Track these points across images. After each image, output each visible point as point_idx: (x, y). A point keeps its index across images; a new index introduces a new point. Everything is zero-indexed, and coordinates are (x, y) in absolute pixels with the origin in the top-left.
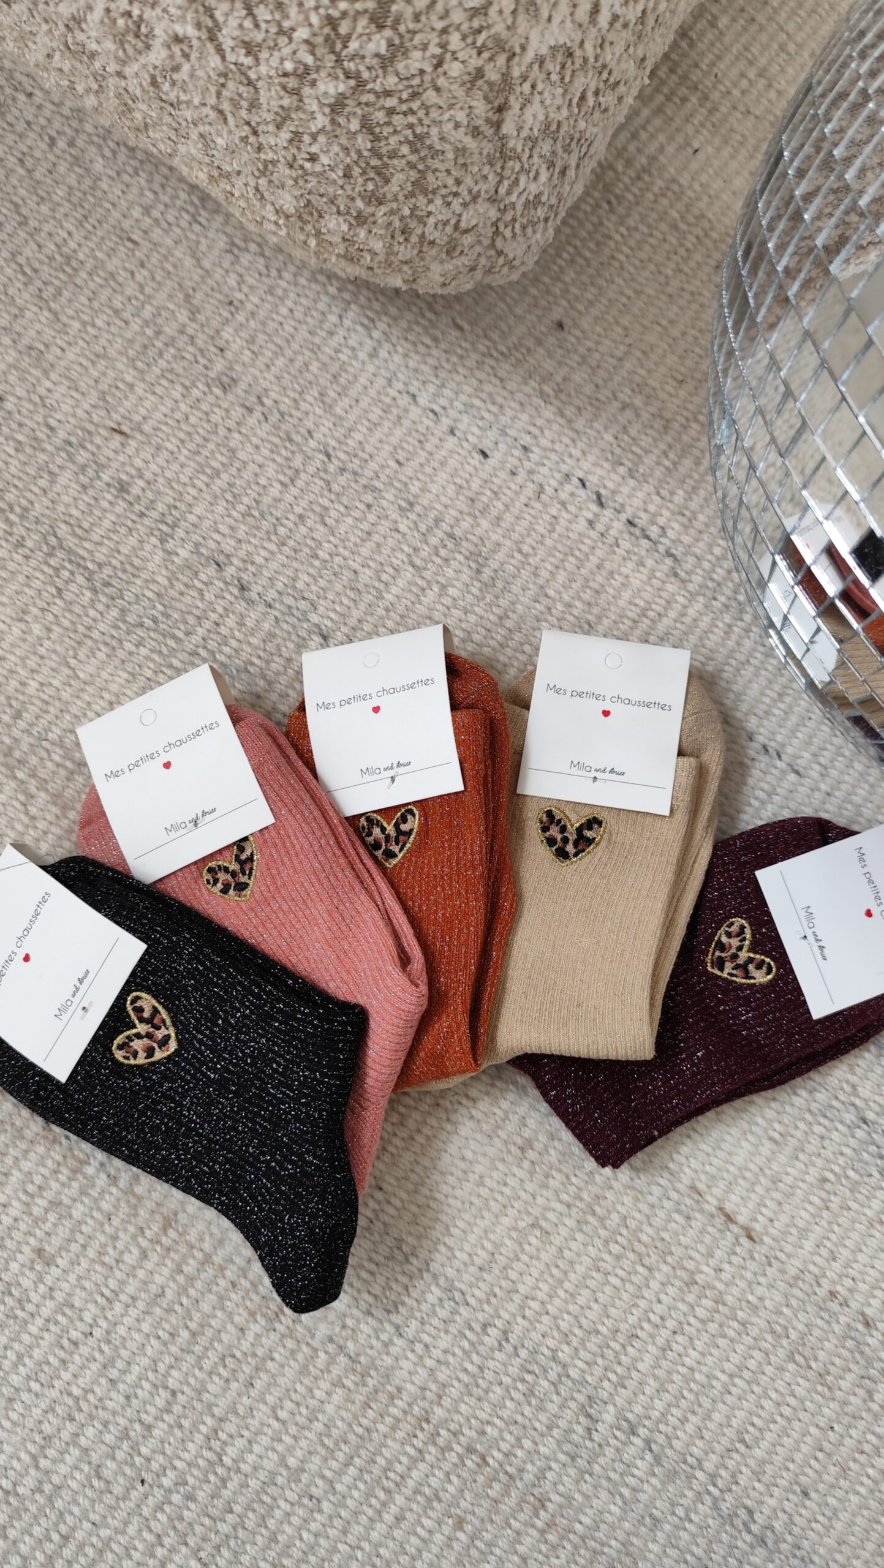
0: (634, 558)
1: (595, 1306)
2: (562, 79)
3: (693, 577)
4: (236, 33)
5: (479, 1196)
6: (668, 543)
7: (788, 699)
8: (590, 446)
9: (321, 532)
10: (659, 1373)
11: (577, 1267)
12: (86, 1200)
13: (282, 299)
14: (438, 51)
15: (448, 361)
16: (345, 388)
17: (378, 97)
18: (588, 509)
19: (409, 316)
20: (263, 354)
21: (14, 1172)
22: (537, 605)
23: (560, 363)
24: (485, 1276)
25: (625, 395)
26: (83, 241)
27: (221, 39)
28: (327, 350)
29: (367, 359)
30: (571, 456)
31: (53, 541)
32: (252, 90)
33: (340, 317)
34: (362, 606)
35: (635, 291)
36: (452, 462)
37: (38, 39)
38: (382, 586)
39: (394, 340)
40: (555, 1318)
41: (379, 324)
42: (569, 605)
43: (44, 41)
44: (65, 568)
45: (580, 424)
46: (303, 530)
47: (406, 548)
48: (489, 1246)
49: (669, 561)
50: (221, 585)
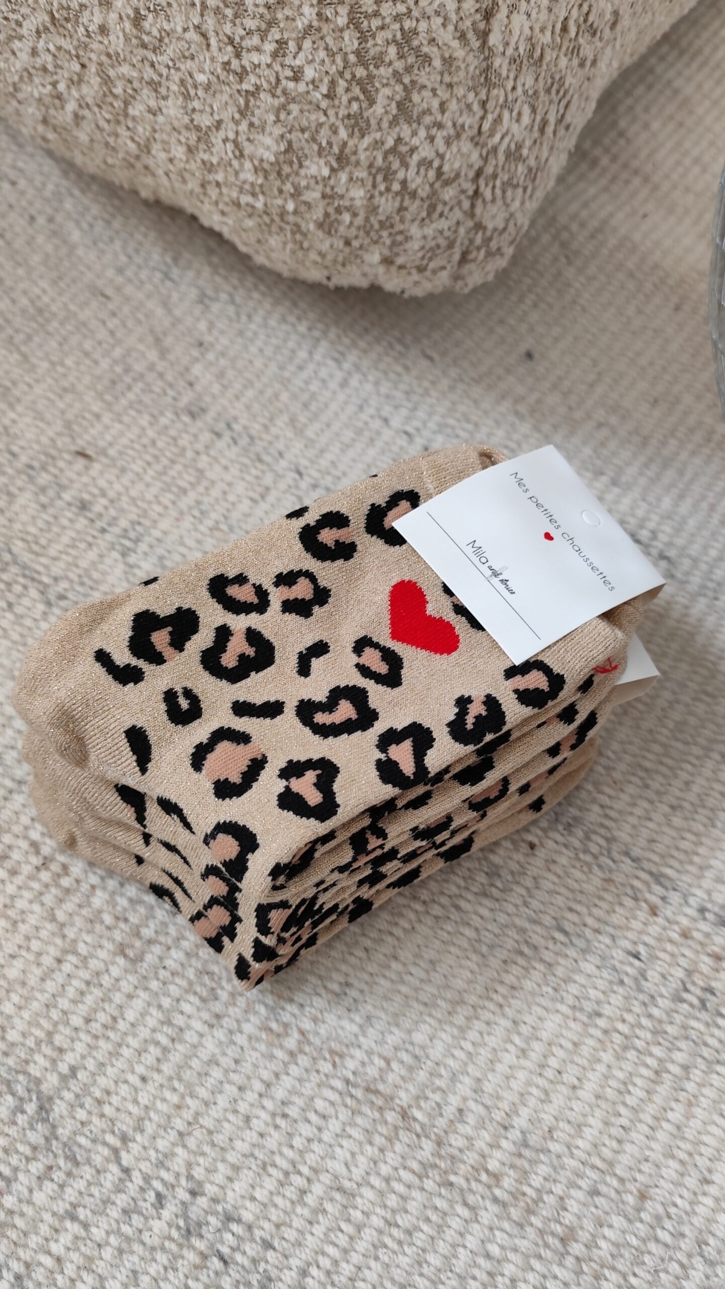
15: (419, 386)
16: (316, 414)
20: (232, 387)
23: (531, 389)
28: (297, 382)
29: (337, 388)
33: (310, 352)
39: (364, 370)
41: (348, 357)
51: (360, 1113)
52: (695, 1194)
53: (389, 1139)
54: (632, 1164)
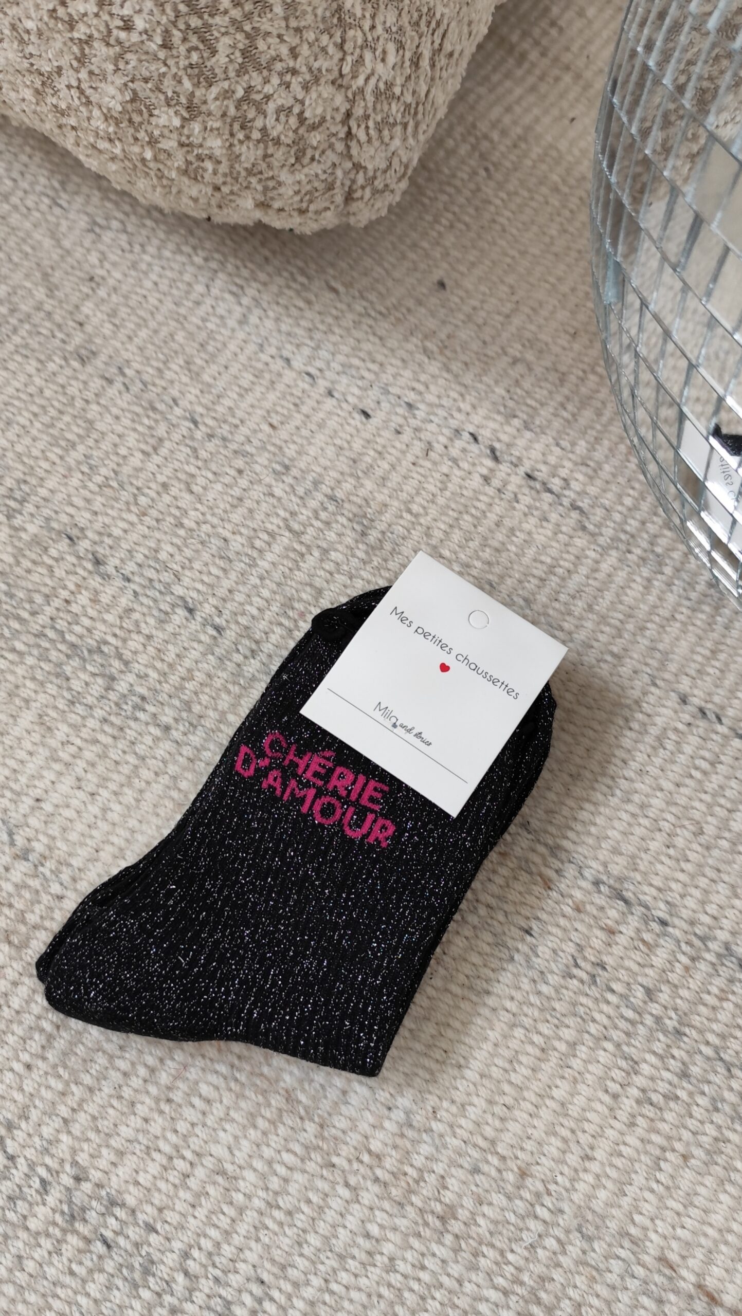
0: (537, 513)
3: (604, 530)
6: (572, 495)
7: (722, 656)
8: (480, 400)
9: (186, 500)
13: (145, 273)
15: (323, 322)
18: (482, 464)
19: (280, 281)
20: (125, 327)
23: (444, 322)
25: (515, 350)
28: (195, 320)
29: (236, 326)
30: (459, 410)
33: (207, 286)
34: (233, 576)
35: (520, 252)
36: (332, 423)
38: (255, 554)
39: (265, 305)
41: (247, 291)
46: (167, 499)
49: (575, 515)
51: (244, 1097)
52: (576, 1171)
53: (272, 1122)
54: (514, 1142)
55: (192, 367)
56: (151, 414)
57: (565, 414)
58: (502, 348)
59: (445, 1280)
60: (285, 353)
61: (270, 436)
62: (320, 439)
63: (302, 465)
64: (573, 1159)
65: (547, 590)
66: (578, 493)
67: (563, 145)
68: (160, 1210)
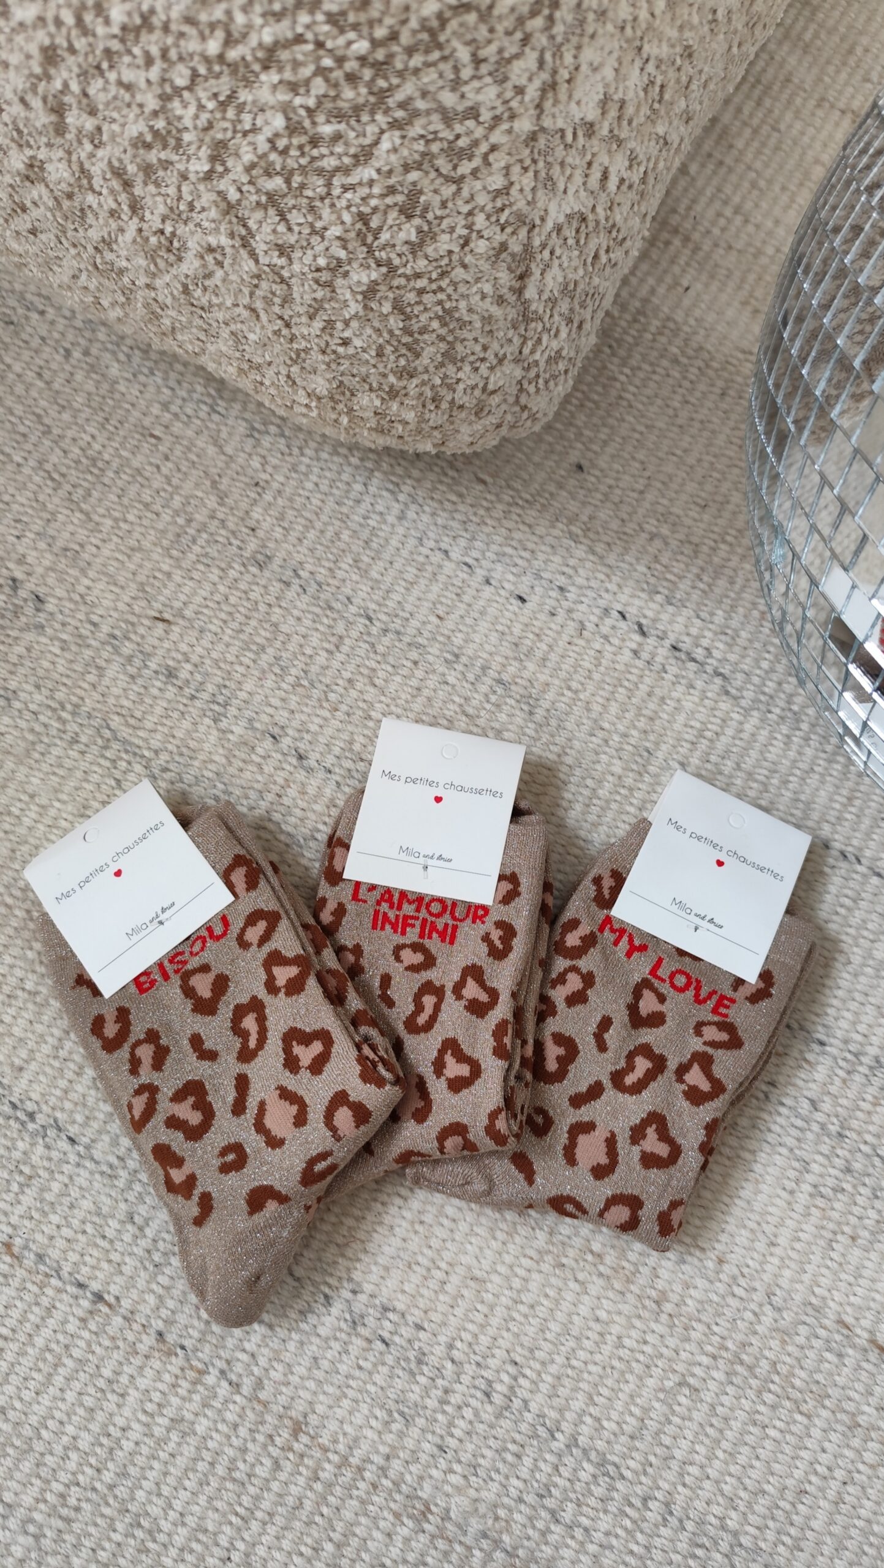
0: (683, 681)
1: (757, 1464)
2: (578, 242)
3: (745, 693)
4: (269, 238)
5: (620, 1358)
6: (715, 663)
7: (857, 802)
8: (625, 579)
9: (371, 693)
10: (835, 1529)
11: (732, 1423)
12: (209, 1413)
14: (465, 232)
15: (475, 514)
16: (378, 552)
17: (408, 280)
18: (631, 639)
19: (432, 476)
21: (131, 1391)
22: (594, 739)
24: (638, 1444)
25: (651, 526)
26: (106, 442)
27: (254, 244)
28: (356, 518)
29: (395, 522)
30: (607, 591)
31: (107, 733)
32: (285, 287)
33: (365, 485)
35: (647, 427)
36: (491, 611)
37: (64, 263)
40: (717, 1482)
41: (403, 488)
42: (625, 735)
43: (70, 264)
44: (121, 759)
45: (611, 559)
46: (354, 694)
47: (457, 699)
48: (636, 1411)
49: (718, 681)
50: (279, 757)
55: (360, 565)
56: (328, 612)
57: (702, 586)
58: (639, 525)
59: (664, 1351)
60: (443, 546)
61: (438, 626)
62: (484, 626)
63: (470, 652)
64: (761, 1246)
65: (698, 753)
66: (720, 661)
67: (679, 316)
68: (426, 1312)
